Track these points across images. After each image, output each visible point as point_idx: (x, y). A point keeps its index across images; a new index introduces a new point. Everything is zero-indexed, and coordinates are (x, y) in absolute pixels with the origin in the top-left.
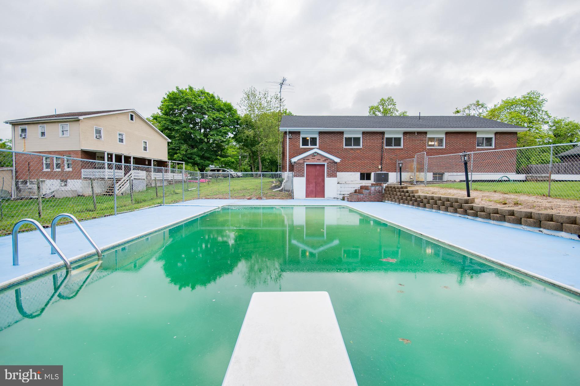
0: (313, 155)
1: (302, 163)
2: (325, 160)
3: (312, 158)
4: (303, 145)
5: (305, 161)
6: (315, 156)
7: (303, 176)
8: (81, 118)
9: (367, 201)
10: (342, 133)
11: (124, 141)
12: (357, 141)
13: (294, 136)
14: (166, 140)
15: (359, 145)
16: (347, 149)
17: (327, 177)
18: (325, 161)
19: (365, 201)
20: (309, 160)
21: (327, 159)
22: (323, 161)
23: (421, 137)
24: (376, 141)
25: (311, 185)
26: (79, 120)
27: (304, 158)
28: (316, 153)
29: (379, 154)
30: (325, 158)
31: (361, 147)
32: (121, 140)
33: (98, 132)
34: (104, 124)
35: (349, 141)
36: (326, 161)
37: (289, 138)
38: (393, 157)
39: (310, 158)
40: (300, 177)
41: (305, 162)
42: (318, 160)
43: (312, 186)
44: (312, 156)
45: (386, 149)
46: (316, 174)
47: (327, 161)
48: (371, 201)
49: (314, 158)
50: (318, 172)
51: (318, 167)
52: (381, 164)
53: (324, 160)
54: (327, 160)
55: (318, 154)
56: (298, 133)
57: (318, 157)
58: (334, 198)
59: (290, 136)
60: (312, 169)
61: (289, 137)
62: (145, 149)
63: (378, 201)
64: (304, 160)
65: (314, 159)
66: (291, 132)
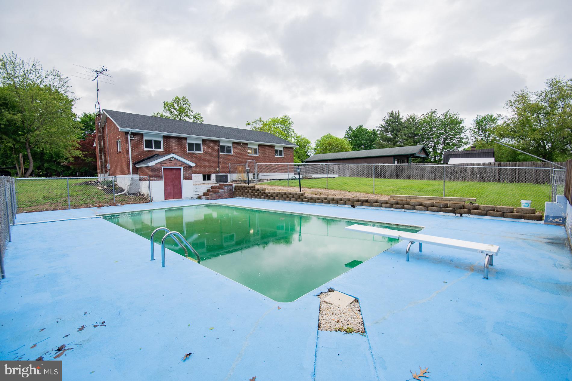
0: (170, 160)
1: (159, 167)
2: (181, 164)
3: (169, 163)
4: (146, 147)
5: (163, 165)
6: (172, 160)
7: (161, 179)
9: (223, 198)
10: (185, 139)
12: (198, 146)
13: (137, 137)
15: (200, 150)
16: (190, 153)
17: (184, 180)
18: (181, 165)
19: (221, 199)
20: (166, 164)
21: (183, 163)
22: (180, 165)
23: (244, 147)
24: (214, 148)
25: (169, 188)
27: (161, 162)
28: (172, 157)
29: (216, 158)
30: (181, 163)
31: (202, 152)
35: (191, 146)
36: (183, 165)
37: (131, 139)
38: (227, 162)
39: (168, 162)
40: (158, 180)
41: (163, 166)
42: (175, 164)
43: (170, 188)
44: (169, 161)
45: (221, 155)
46: (173, 177)
47: (184, 166)
48: (225, 198)
49: (171, 163)
50: (174, 175)
51: (174, 171)
52: (219, 167)
53: (180, 164)
54: (183, 164)
55: (175, 158)
56: (142, 135)
57: (175, 162)
58: (191, 198)
59: (132, 138)
60: (169, 173)
61: (131, 138)
63: (230, 198)
64: (161, 164)
65: (171, 164)
66: (133, 134)
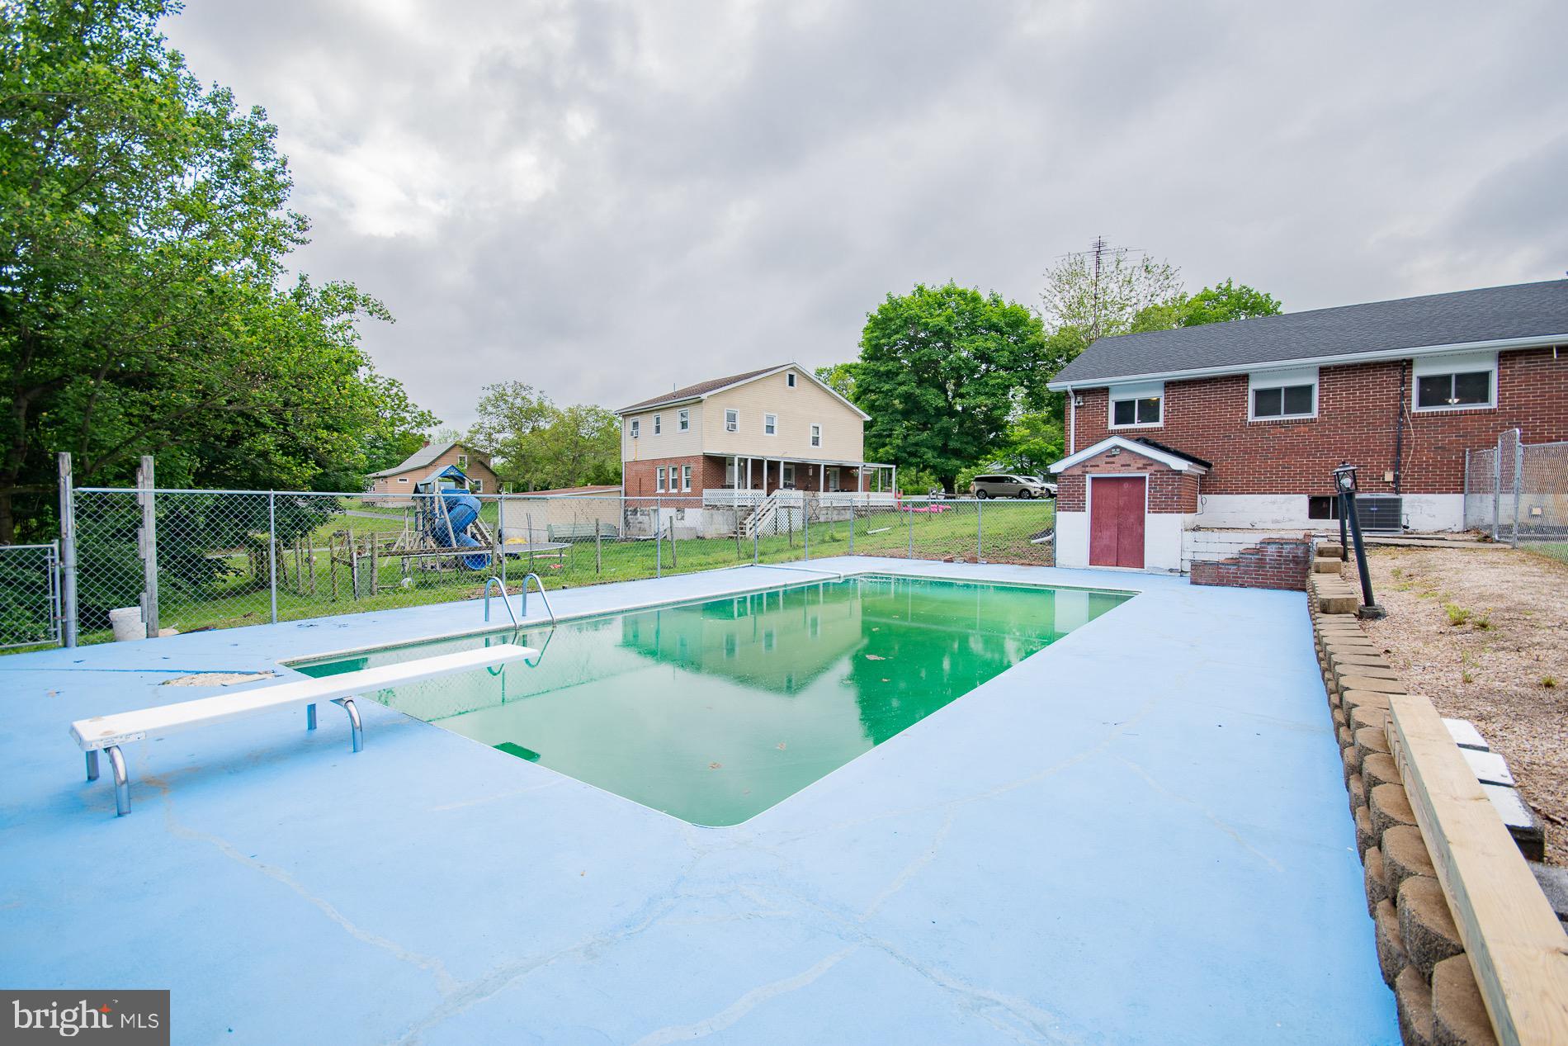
0: (1109, 454)
1: (1078, 475)
2: (1144, 465)
3: (1107, 463)
4: (1117, 422)
5: (1088, 469)
6: (1114, 456)
7: (1082, 509)
8: (704, 396)
9: (1252, 586)
10: (1244, 378)
11: (775, 429)
12: (1299, 397)
13: (1090, 400)
14: (861, 417)
15: (1308, 409)
16: (1258, 425)
17: (1149, 512)
18: (1144, 467)
19: (1242, 586)
20: (1098, 466)
21: (1151, 462)
22: (1138, 468)
24: (1377, 394)
25: (1106, 534)
26: (701, 401)
27: (1084, 461)
28: (1116, 447)
30: (1145, 462)
31: (1315, 414)
32: (770, 429)
33: (732, 418)
34: (742, 401)
35: (1267, 400)
36: (1148, 467)
37: (1076, 407)
38: (1451, 443)
39: (1101, 462)
40: (1073, 511)
41: (1087, 472)
42: (1122, 466)
43: (1109, 536)
44: (1107, 456)
45: (1416, 416)
46: (1121, 503)
47: (1152, 469)
49: (1114, 463)
50: (1126, 498)
51: (1126, 486)
53: (1140, 466)
54: (1151, 465)
55: (1123, 449)
56: (1104, 391)
57: (1125, 458)
58: (1171, 570)
59: (1079, 403)
60: (1105, 490)
61: (1077, 404)
62: (816, 442)
64: (1083, 466)
65: (1112, 465)
66: (1077, 392)
